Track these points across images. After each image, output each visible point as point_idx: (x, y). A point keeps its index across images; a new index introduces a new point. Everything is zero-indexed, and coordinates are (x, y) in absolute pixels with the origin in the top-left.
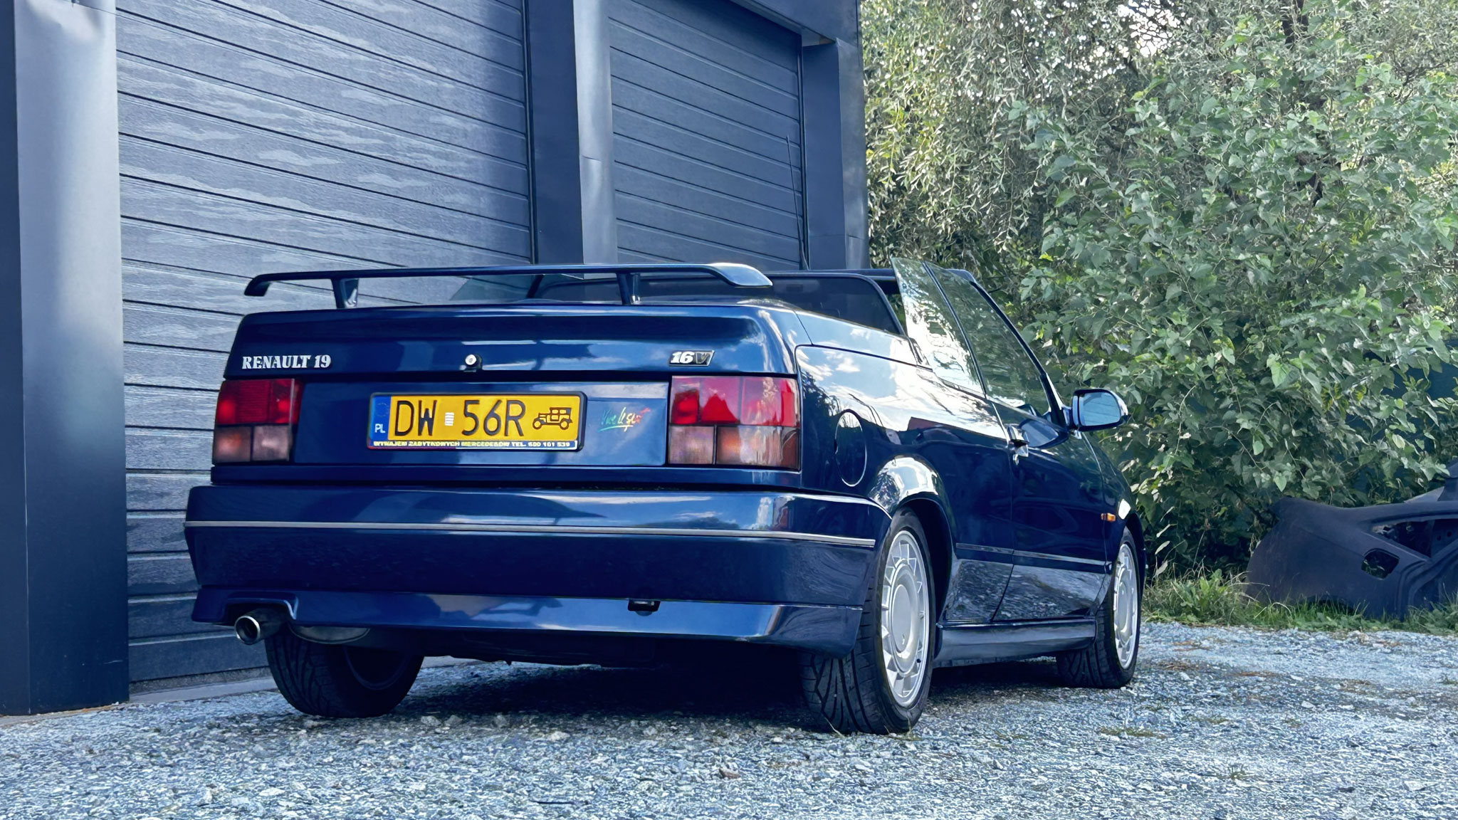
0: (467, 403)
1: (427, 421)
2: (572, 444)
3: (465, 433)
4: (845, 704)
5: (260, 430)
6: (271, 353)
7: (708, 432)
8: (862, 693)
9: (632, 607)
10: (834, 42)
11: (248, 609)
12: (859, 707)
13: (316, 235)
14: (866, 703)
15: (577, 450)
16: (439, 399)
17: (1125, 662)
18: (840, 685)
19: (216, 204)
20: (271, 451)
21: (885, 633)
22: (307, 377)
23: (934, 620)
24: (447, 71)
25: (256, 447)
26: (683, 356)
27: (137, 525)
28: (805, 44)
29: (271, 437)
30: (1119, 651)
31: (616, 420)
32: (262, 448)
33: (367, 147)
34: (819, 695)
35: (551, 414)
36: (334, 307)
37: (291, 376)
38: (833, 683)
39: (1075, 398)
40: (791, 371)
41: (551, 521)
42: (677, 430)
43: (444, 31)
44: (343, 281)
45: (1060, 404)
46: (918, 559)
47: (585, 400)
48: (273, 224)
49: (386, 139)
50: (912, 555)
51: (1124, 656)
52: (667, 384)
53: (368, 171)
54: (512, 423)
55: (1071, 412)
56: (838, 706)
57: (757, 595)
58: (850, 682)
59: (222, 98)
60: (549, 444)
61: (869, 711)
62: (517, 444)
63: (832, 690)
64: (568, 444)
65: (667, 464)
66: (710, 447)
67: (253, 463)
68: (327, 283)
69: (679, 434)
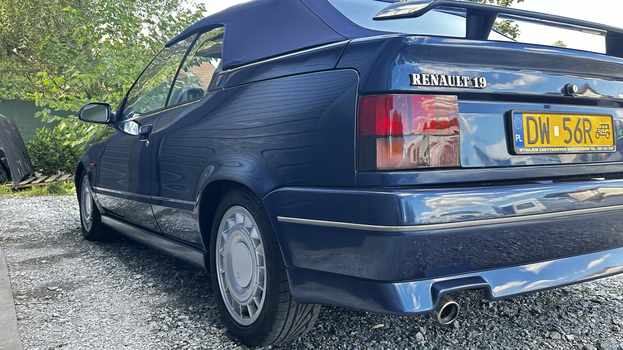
0: (564, 120)
1: (545, 133)
3: (566, 142)
35: (602, 128)
54: (587, 134)
60: (605, 148)
62: (593, 149)
64: (612, 148)
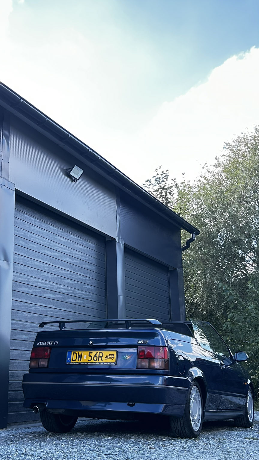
0: (89, 353)
1: (80, 357)
2: (114, 363)
3: (89, 360)
4: (181, 430)
5: (41, 360)
6: (44, 341)
7: (147, 360)
8: (185, 428)
9: (128, 405)
10: (177, 269)
11: (36, 404)
12: (184, 431)
13: (56, 313)
14: (186, 430)
15: (116, 365)
16: (83, 352)
17: (251, 421)
18: (180, 426)
19: (34, 306)
20: (43, 365)
21: (191, 412)
22: (52, 347)
23: (203, 409)
24: (88, 276)
25: (39, 364)
26: (141, 342)
27: (11, 384)
28: (170, 270)
29: (43, 361)
30: (249, 418)
31: (125, 357)
32: (41, 364)
33: (69, 293)
34: (175, 428)
35: (109, 356)
36: (59, 330)
37: (49, 347)
38: (178, 425)
39: (236, 354)
40: (167, 345)
41: (109, 383)
42: (140, 360)
43: (87, 266)
44: (62, 324)
45: (232, 355)
46: (198, 393)
47: (117, 352)
48: (46, 311)
49: (73, 291)
50: (197, 392)
51: (251, 419)
52: (137, 348)
53: (69, 298)
54: (100, 358)
55: (235, 357)
56: (179, 430)
57: (159, 402)
58: (182, 425)
59: (36, 282)
60: (109, 363)
61: (187, 432)
62: (101, 363)
63: (178, 427)
64: (113, 363)
65: (137, 368)
66: (147, 365)
67: (39, 368)
68: (58, 324)
69: (140, 361)
